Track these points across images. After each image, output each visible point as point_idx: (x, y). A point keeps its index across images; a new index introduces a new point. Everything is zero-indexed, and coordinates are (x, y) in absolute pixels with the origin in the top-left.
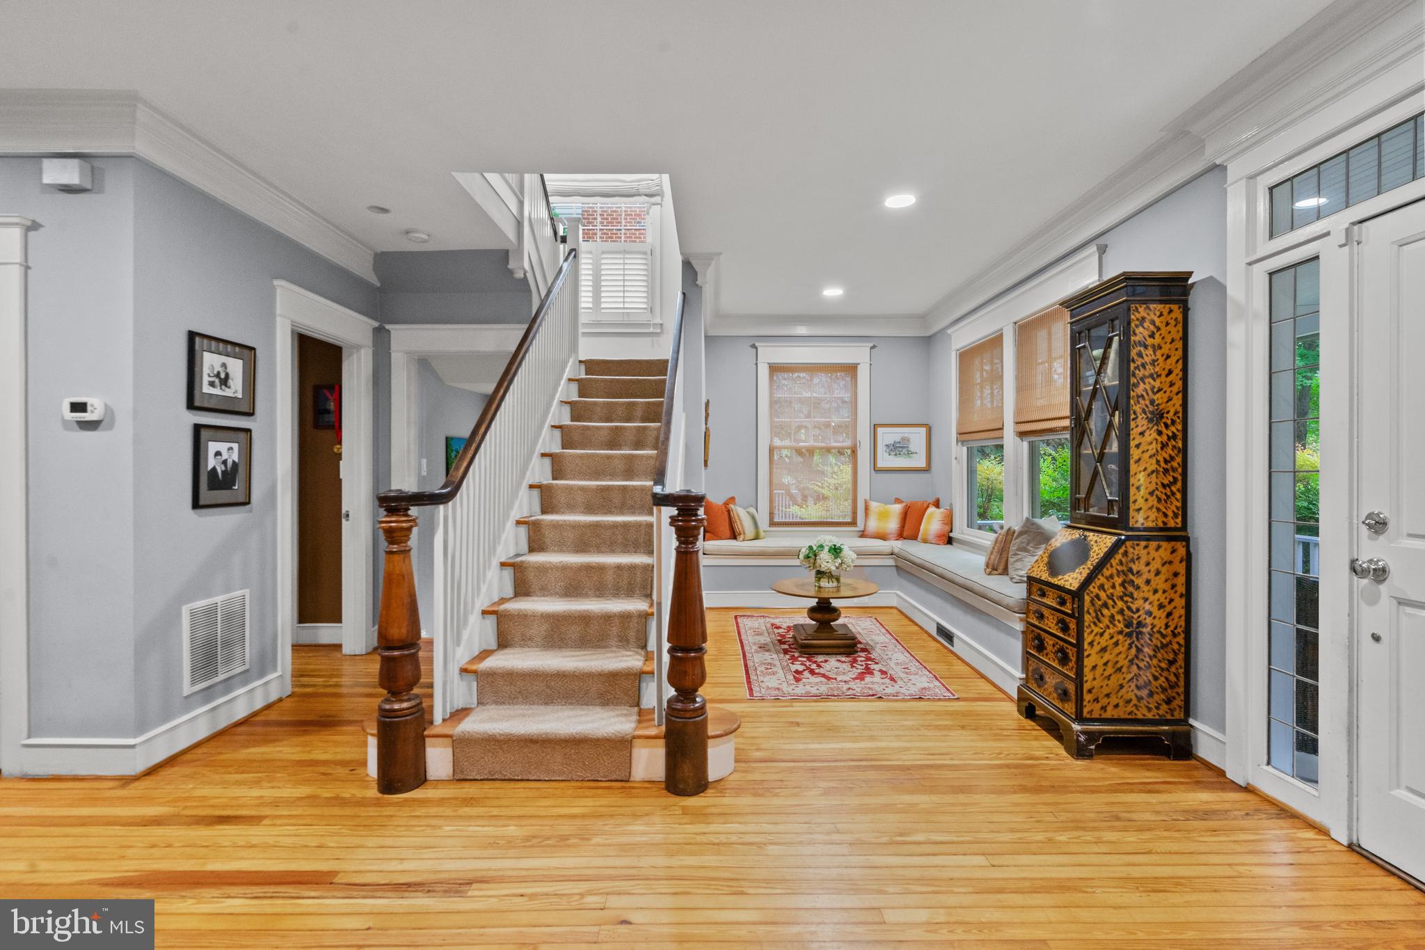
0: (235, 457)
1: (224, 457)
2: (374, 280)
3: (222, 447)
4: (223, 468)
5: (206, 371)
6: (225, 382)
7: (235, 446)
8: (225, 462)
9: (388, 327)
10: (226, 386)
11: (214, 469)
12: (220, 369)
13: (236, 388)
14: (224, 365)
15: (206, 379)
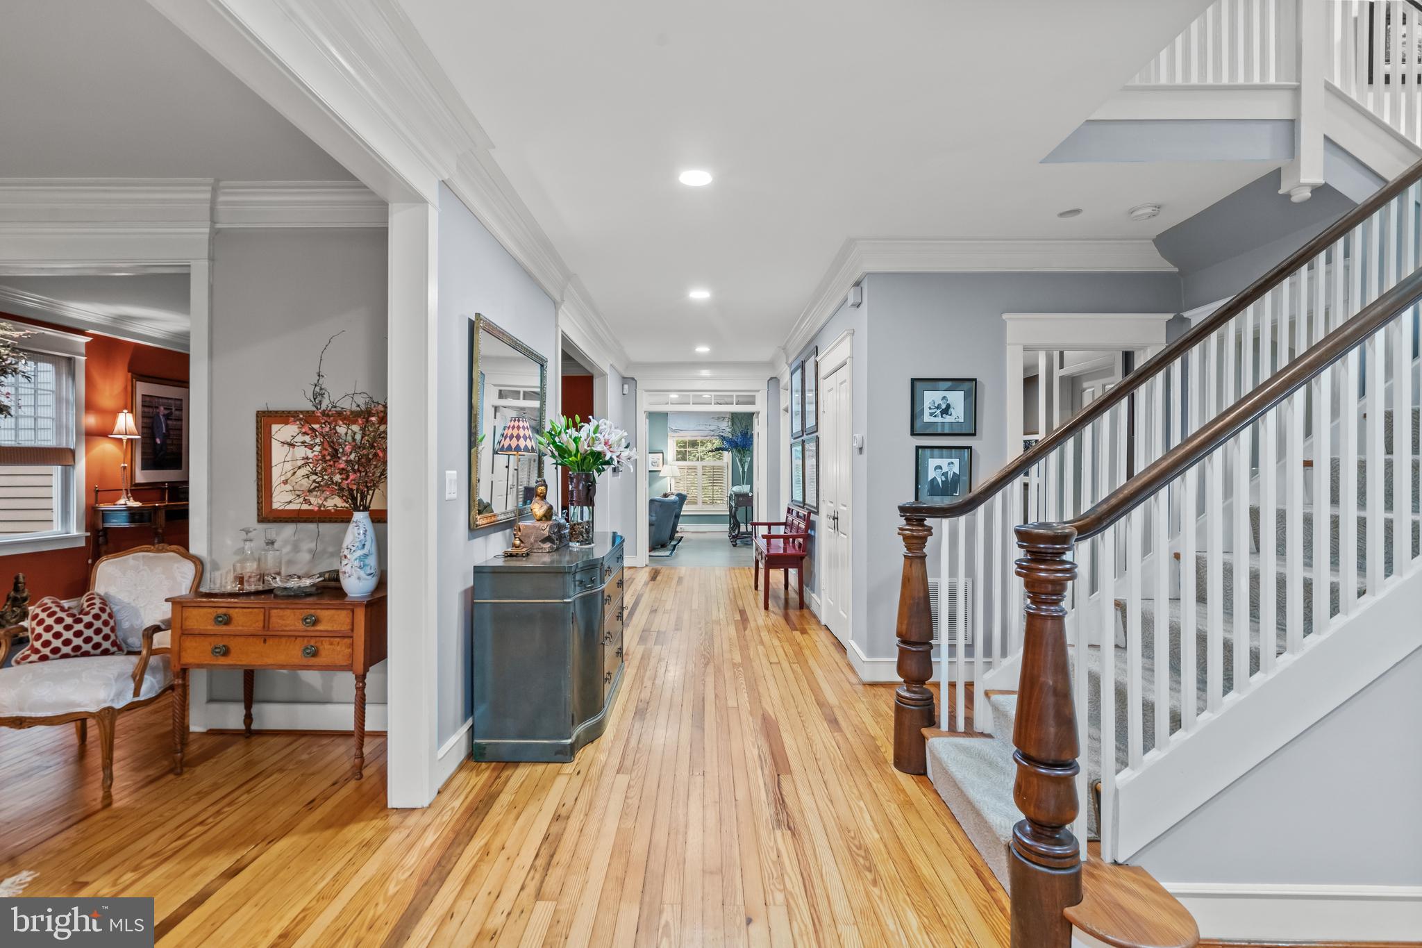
0: (956, 469)
1: (944, 471)
2: (1168, 267)
3: (944, 463)
4: (944, 479)
5: (927, 404)
6: (946, 411)
7: (956, 461)
8: (945, 474)
9: (1186, 315)
10: (947, 414)
11: (934, 479)
12: (941, 402)
13: (958, 413)
14: (944, 398)
15: (927, 412)
